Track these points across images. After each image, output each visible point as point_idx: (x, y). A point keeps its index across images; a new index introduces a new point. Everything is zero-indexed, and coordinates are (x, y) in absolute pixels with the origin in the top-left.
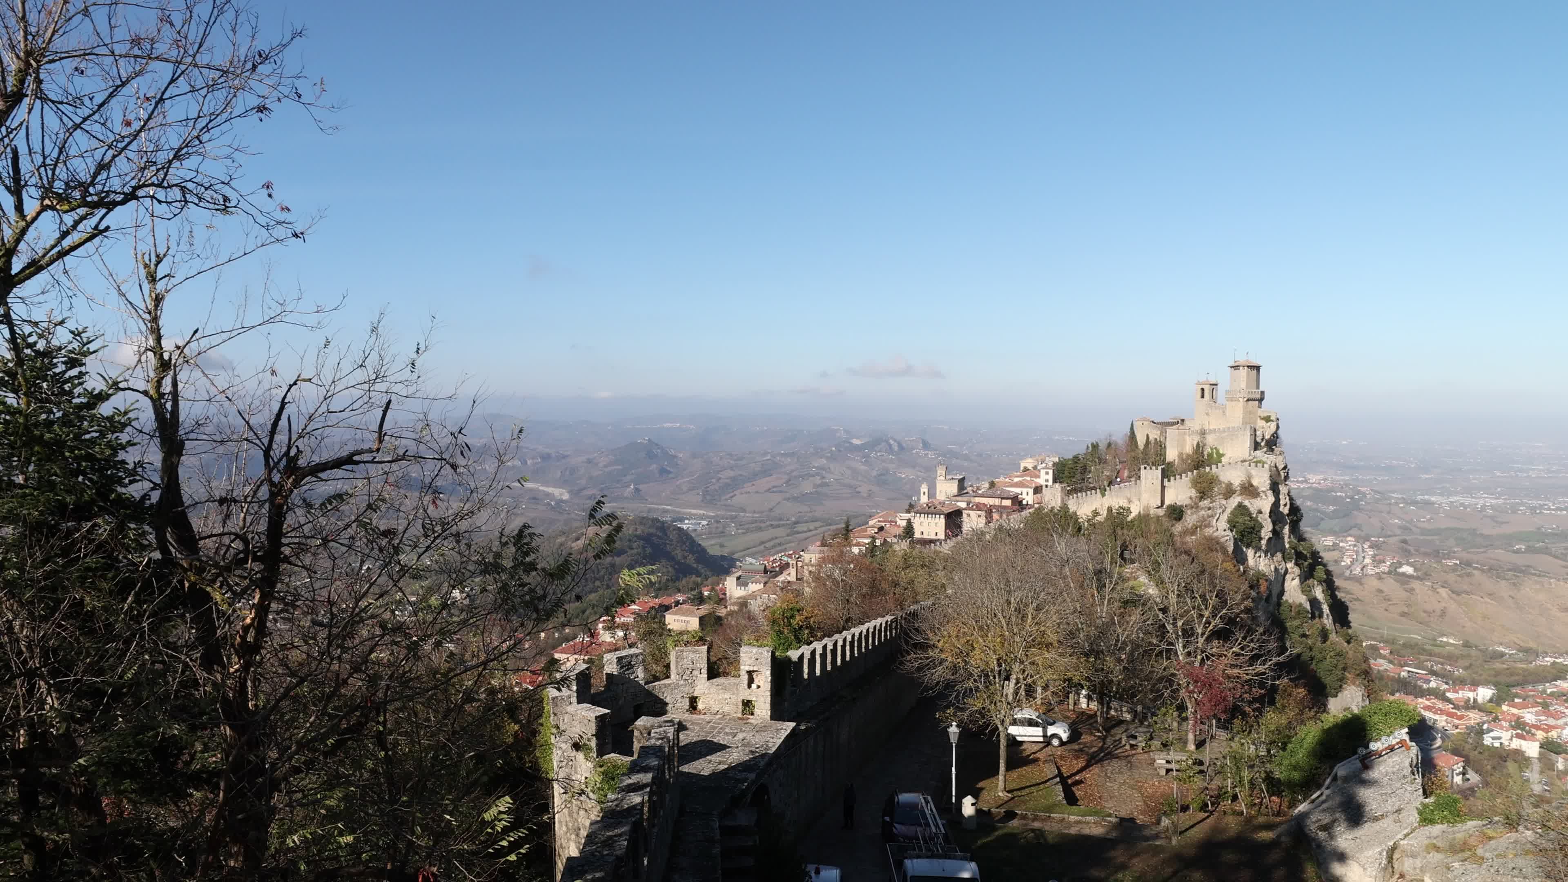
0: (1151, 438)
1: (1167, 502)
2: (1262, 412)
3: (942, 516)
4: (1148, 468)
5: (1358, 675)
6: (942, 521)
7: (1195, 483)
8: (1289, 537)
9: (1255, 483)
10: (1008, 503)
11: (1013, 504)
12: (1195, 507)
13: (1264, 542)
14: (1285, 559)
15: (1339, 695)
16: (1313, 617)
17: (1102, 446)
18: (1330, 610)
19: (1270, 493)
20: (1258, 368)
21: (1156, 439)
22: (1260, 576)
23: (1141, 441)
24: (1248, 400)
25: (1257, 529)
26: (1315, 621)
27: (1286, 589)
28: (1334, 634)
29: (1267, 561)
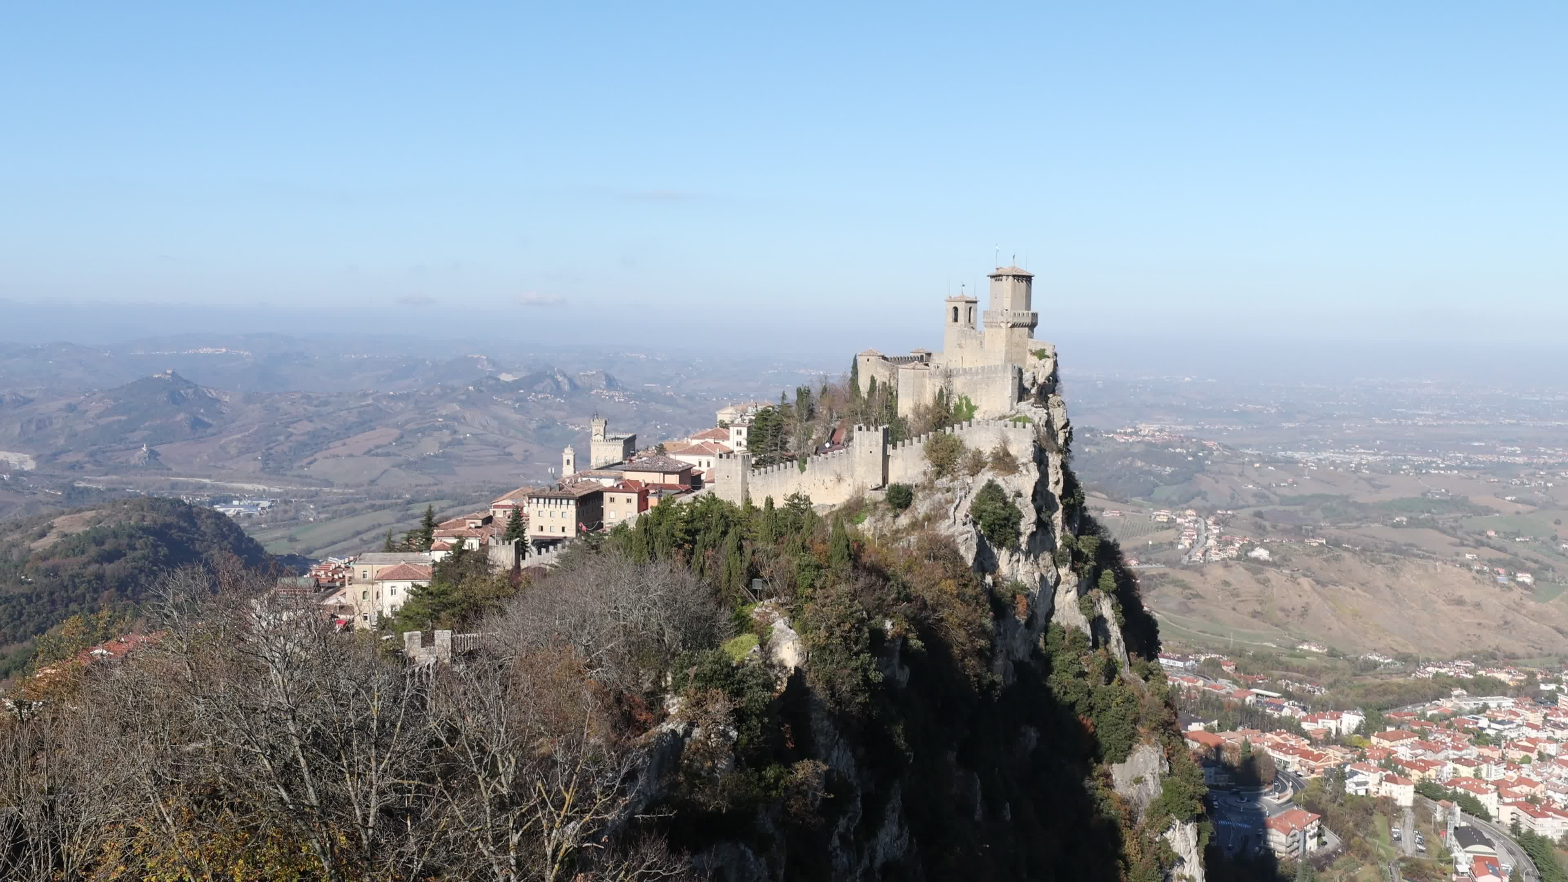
0: (878, 383)
1: (892, 480)
2: (1035, 344)
3: (572, 502)
4: (864, 428)
5: (1154, 729)
6: (570, 510)
7: (931, 451)
8: (1063, 529)
9: (1013, 450)
10: (673, 480)
11: (681, 481)
12: (929, 487)
13: (1023, 539)
14: (1057, 563)
15: (1129, 759)
16: (1096, 646)
17: (816, 392)
18: (1122, 633)
19: (1033, 466)
20: (1028, 279)
21: (884, 384)
22: (1018, 589)
23: (864, 385)
24: (1013, 326)
25: (1014, 520)
26: (1098, 652)
27: (1057, 608)
28: (1127, 667)
29: (1028, 567)
